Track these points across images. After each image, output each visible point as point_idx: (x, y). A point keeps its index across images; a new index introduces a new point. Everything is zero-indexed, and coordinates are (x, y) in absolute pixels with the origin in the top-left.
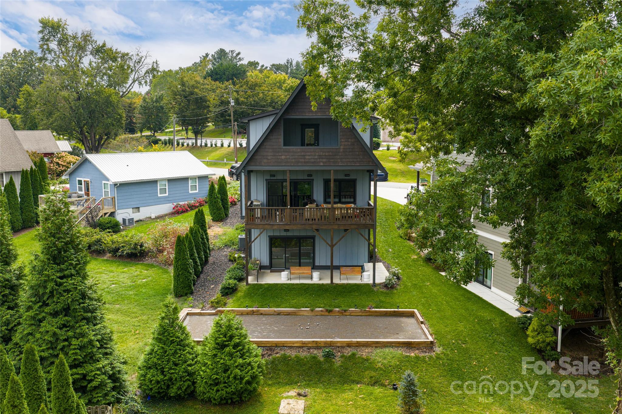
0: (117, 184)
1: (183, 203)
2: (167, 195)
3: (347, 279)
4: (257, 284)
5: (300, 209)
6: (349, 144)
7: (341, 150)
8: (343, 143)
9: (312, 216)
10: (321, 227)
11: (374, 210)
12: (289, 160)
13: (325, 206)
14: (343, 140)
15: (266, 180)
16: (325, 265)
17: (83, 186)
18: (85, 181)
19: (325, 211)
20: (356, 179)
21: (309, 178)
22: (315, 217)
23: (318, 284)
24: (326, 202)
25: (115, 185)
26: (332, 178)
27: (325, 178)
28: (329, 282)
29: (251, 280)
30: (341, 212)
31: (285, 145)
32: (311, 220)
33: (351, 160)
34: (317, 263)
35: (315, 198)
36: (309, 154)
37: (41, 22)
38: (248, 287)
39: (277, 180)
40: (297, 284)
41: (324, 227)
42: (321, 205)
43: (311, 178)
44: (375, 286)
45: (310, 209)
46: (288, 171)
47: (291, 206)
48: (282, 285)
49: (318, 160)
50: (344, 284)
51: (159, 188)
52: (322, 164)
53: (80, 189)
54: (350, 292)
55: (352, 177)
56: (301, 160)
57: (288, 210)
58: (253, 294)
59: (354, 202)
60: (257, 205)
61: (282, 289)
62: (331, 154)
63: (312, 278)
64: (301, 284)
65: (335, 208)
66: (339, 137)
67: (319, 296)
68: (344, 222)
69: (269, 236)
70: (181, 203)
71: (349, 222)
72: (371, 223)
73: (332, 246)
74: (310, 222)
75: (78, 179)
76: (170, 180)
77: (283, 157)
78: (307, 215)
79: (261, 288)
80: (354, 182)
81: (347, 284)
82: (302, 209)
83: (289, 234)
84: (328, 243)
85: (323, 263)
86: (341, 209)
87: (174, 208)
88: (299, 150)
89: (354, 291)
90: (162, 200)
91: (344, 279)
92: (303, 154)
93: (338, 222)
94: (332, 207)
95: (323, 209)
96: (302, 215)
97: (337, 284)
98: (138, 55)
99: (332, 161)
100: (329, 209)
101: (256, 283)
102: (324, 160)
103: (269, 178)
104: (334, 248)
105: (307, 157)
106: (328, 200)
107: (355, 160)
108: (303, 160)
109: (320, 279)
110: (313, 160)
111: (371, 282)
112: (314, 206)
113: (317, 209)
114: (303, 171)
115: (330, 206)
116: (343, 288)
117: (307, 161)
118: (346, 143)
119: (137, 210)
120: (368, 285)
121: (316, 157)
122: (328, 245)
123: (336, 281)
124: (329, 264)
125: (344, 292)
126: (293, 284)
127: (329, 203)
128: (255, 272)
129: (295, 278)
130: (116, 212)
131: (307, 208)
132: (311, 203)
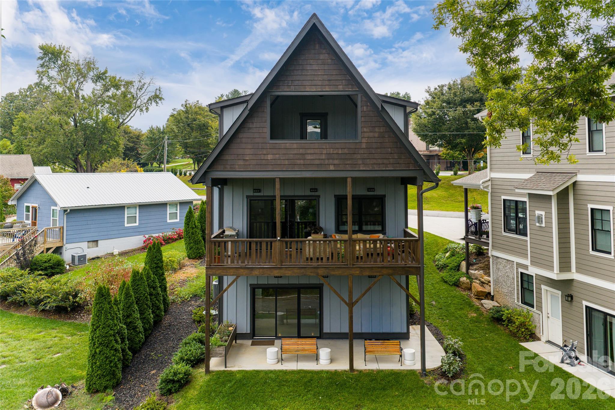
0: (67, 210)
1: (157, 235)
2: (137, 224)
3: (377, 360)
4: (224, 371)
5: (297, 242)
6: (376, 135)
7: (364, 146)
8: (366, 135)
9: (318, 254)
10: (333, 273)
11: (420, 242)
12: (279, 162)
13: (338, 237)
14: (365, 130)
15: (248, 197)
16: (339, 331)
17: (30, 213)
18: (33, 207)
19: (339, 246)
20: (385, 196)
21: (313, 194)
22: (322, 255)
23: (327, 372)
24: (338, 231)
25: (65, 211)
26: (349, 192)
27: (337, 194)
28: (347, 367)
29: (215, 364)
30: (365, 246)
31: (272, 138)
32: (315, 260)
33: (380, 161)
34: (326, 329)
35: (322, 224)
36: (312, 151)
37: (42, 48)
38: (208, 377)
39: (263, 196)
40: (292, 372)
41: (337, 272)
42: (331, 236)
43: (316, 194)
44: (426, 375)
45: (314, 241)
46: (277, 181)
47: (283, 236)
48: (267, 373)
49: (327, 162)
50: (373, 370)
51: (126, 216)
52: (332, 168)
53: (27, 219)
54: (384, 389)
55: (379, 192)
56: (298, 162)
57: (278, 244)
58: (213, 394)
59: (383, 231)
60: (231, 236)
61: (265, 383)
62: (346, 151)
63: (317, 359)
64: (300, 372)
65: (355, 241)
66: (359, 125)
67: (330, 397)
68: (370, 263)
69: (250, 285)
70: (154, 235)
71: (379, 264)
72: (415, 264)
73: (351, 305)
74: (315, 264)
75: (26, 204)
76: (143, 207)
77: (270, 157)
78: (308, 251)
79: (230, 381)
80: (381, 200)
81: (379, 371)
82: (301, 242)
83: (282, 281)
84: (343, 300)
85: (336, 329)
86: (365, 241)
87: (144, 242)
88: (295, 146)
89: (391, 387)
90: (131, 231)
91: (371, 361)
92: (301, 151)
93: (361, 264)
94: (350, 238)
95: (335, 241)
96: (300, 251)
97: (360, 371)
98: (140, 81)
99: (348, 162)
100: (345, 241)
101: (223, 368)
102: (336, 162)
103: (251, 193)
104: (354, 308)
105: (309, 157)
106: (342, 228)
107: (385, 161)
108: (302, 162)
109: (332, 361)
110: (317, 162)
111: (418, 366)
112: (320, 236)
113: (324, 241)
114: (304, 180)
115: (345, 237)
116: (372, 381)
117: (308, 162)
118: (371, 134)
119: (94, 244)
120: (412, 372)
121: (323, 157)
122: (342, 303)
123: (360, 365)
124: (346, 330)
125: (374, 389)
126: (285, 372)
127: (345, 232)
128: (222, 350)
129: (289, 360)
130: (64, 247)
131: (309, 241)
132: (316, 233)
